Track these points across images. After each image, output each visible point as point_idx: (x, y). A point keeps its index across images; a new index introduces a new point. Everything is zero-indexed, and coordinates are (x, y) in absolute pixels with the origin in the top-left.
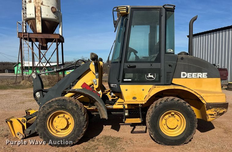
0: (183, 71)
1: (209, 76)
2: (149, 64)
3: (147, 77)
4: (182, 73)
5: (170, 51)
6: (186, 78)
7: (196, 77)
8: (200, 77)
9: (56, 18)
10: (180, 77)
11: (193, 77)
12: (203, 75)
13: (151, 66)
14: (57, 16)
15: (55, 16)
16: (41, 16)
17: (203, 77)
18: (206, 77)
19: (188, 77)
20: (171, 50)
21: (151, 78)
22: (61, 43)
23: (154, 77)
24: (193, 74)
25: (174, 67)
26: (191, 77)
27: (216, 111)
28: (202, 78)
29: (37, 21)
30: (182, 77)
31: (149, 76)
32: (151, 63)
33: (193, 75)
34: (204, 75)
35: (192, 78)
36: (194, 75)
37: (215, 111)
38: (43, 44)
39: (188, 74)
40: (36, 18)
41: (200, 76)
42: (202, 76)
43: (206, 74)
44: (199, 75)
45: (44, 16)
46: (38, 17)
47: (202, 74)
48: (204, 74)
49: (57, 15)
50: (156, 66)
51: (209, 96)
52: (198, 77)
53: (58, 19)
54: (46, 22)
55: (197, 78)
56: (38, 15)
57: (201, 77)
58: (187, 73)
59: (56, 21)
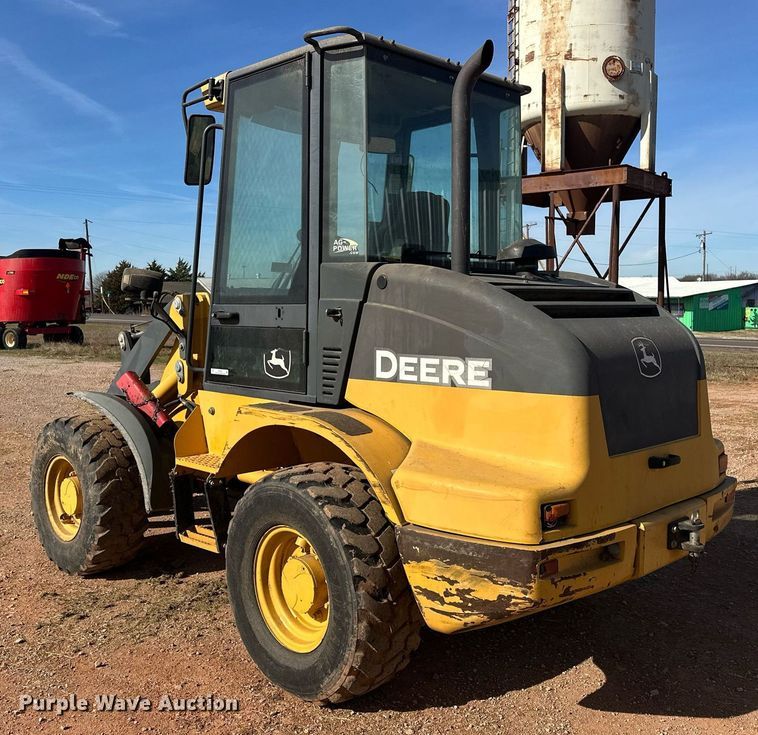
0: (385, 347)
1: (501, 379)
2: (272, 309)
3: (267, 364)
4: (380, 354)
5: (346, 248)
6: (395, 379)
7: (436, 380)
8: (453, 384)
9: (622, 101)
10: (370, 375)
11: (424, 378)
12: (471, 374)
13: (279, 316)
14: (631, 92)
15: (621, 92)
16: (563, 104)
17: (472, 382)
18: (487, 383)
19: (403, 377)
20: (352, 243)
21: (277, 370)
22: (657, 201)
23: (287, 366)
24: (424, 361)
25: (349, 322)
26: (414, 378)
27: (452, 583)
28: (467, 387)
29: (548, 126)
30: (379, 374)
31: (275, 361)
32: (279, 306)
33: (424, 370)
34: (476, 370)
35: (419, 382)
36: (428, 366)
37: (444, 579)
38: (574, 211)
39: (404, 360)
40: (546, 115)
41: (453, 372)
42: (465, 376)
43: (487, 364)
44: (452, 367)
45: (574, 102)
46: (553, 110)
47: (466, 364)
48: (473, 363)
49: (630, 84)
50: (292, 316)
51: (425, 488)
52: (446, 380)
53: (635, 102)
54: (583, 125)
55: (441, 384)
56: (554, 102)
57: (460, 381)
58: (398, 353)
59: (625, 114)
